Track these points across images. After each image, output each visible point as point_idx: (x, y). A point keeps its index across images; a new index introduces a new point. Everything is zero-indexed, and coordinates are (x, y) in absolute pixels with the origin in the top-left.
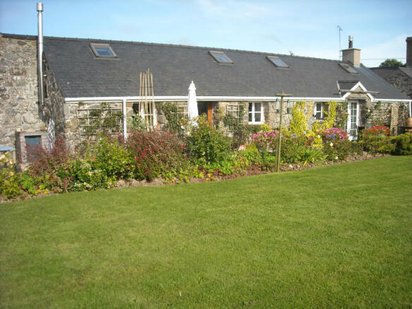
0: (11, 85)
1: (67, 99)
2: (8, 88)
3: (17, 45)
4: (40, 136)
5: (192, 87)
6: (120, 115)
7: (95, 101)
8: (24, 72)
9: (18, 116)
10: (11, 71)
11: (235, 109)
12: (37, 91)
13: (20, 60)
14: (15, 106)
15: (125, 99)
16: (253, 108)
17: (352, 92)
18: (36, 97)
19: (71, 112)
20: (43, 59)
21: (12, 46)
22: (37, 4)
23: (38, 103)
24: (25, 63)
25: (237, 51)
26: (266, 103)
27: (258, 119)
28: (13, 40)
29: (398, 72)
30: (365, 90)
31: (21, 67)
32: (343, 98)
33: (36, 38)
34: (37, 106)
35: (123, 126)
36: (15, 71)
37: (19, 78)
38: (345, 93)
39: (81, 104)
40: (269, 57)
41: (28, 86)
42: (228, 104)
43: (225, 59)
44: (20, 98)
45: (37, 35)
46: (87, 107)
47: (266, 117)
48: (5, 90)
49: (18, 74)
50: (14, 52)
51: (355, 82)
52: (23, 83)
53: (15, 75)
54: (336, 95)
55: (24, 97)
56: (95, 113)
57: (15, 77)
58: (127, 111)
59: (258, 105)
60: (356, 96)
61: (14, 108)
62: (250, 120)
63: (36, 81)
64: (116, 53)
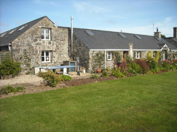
0: (60, 44)
1: (91, 50)
2: (59, 45)
3: (62, 30)
4: (74, 63)
6: (104, 55)
7: (97, 50)
8: (64, 40)
9: (62, 55)
10: (60, 39)
12: (68, 46)
13: (63, 36)
14: (61, 52)
17: (164, 48)
18: (68, 49)
19: (91, 54)
20: (73, 35)
21: (61, 31)
23: (69, 51)
24: (65, 37)
26: (140, 52)
27: (138, 57)
28: (62, 29)
30: (167, 47)
31: (63, 38)
32: (161, 50)
34: (68, 52)
36: (62, 39)
37: (63, 42)
38: (162, 48)
39: (94, 51)
40: (135, 35)
41: (65, 45)
43: (124, 36)
44: (63, 49)
45: (71, 27)
47: (140, 56)
48: (58, 46)
49: (62, 41)
50: (61, 33)
51: (164, 44)
52: (64, 44)
53: (61, 41)
54: (159, 49)
55: (64, 49)
56: (97, 55)
57: (61, 42)
59: (138, 52)
60: (165, 49)
61: (61, 53)
63: (68, 43)
64: (94, 34)
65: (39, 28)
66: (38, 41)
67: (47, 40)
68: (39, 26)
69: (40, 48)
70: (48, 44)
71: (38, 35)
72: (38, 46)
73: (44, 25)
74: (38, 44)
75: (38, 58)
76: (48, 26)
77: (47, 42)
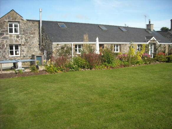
0: (30, 38)
1: (53, 43)
2: (28, 39)
3: (32, 24)
4: (41, 56)
5: (97, 39)
6: (71, 49)
8: (34, 33)
9: (32, 49)
10: (30, 33)
11: (109, 47)
12: (38, 40)
13: (33, 29)
14: (31, 45)
15: (72, 43)
16: (116, 46)
17: (151, 41)
18: (38, 42)
19: (55, 48)
21: (30, 24)
22: (40, 9)
23: (39, 45)
24: (35, 30)
25: (108, 26)
26: (120, 45)
27: (117, 51)
28: (31, 22)
29: (167, 33)
30: (156, 40)
31: (33, 31)
32: (148, 43)
33: (39, 21)
34: (38, 46)
35: (72, 52)
36: (31, 33)
37: (32, 35)
38: (148, 41)
39: (58, 45)
40: (120, 27)
41: (35, 38)
42: (107, 45)
43: (104, 29)
44: (33, 43)
46: (59, 46)
47: (120, 50)
48: (28, 40)
49: (32, 34)
50: (31, 26)
51: (152, 37)
52: (34, 37)
53: (31, 34)
54: (145, 42)
55: (34, 42)
56: (62, 48)
57: (31, 35)
58: (73, 47)
60: (152, 42)
61: (31, 46)
62: (115, 51)
63: (38, 37)
64: (67, 26)
65: (5, 22)
66: (5, 35)
67: (16, 33)
68: (5, 20)
69: (6, 42)
70: (16, 37)
71: (5, 28)
72: (5, 40)
73: (11, 18)
74: (4, 38)
75: (4, 52)
76: (16, 19)
77: (14, 36)
